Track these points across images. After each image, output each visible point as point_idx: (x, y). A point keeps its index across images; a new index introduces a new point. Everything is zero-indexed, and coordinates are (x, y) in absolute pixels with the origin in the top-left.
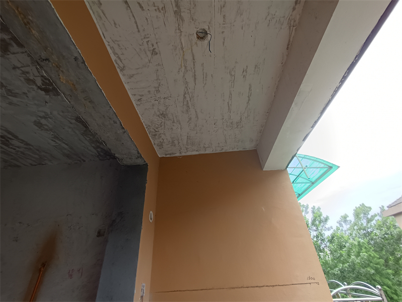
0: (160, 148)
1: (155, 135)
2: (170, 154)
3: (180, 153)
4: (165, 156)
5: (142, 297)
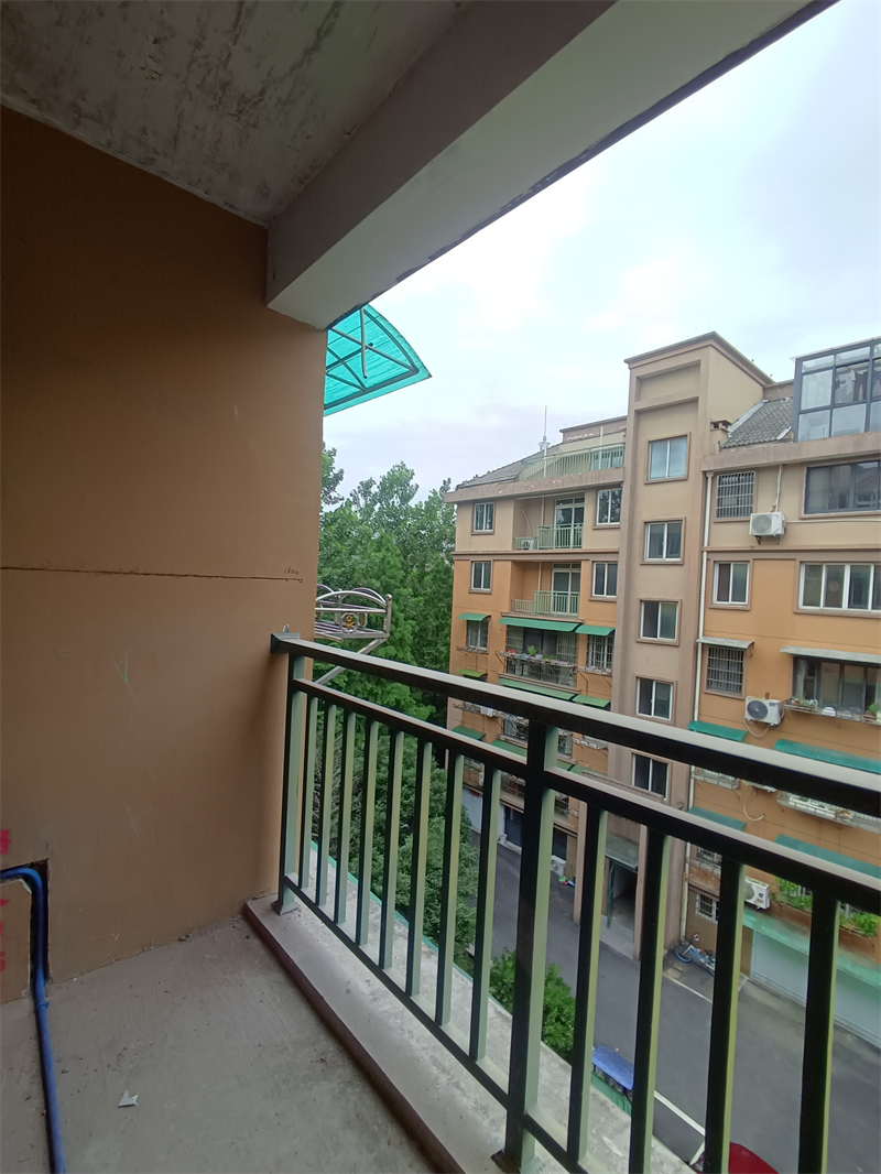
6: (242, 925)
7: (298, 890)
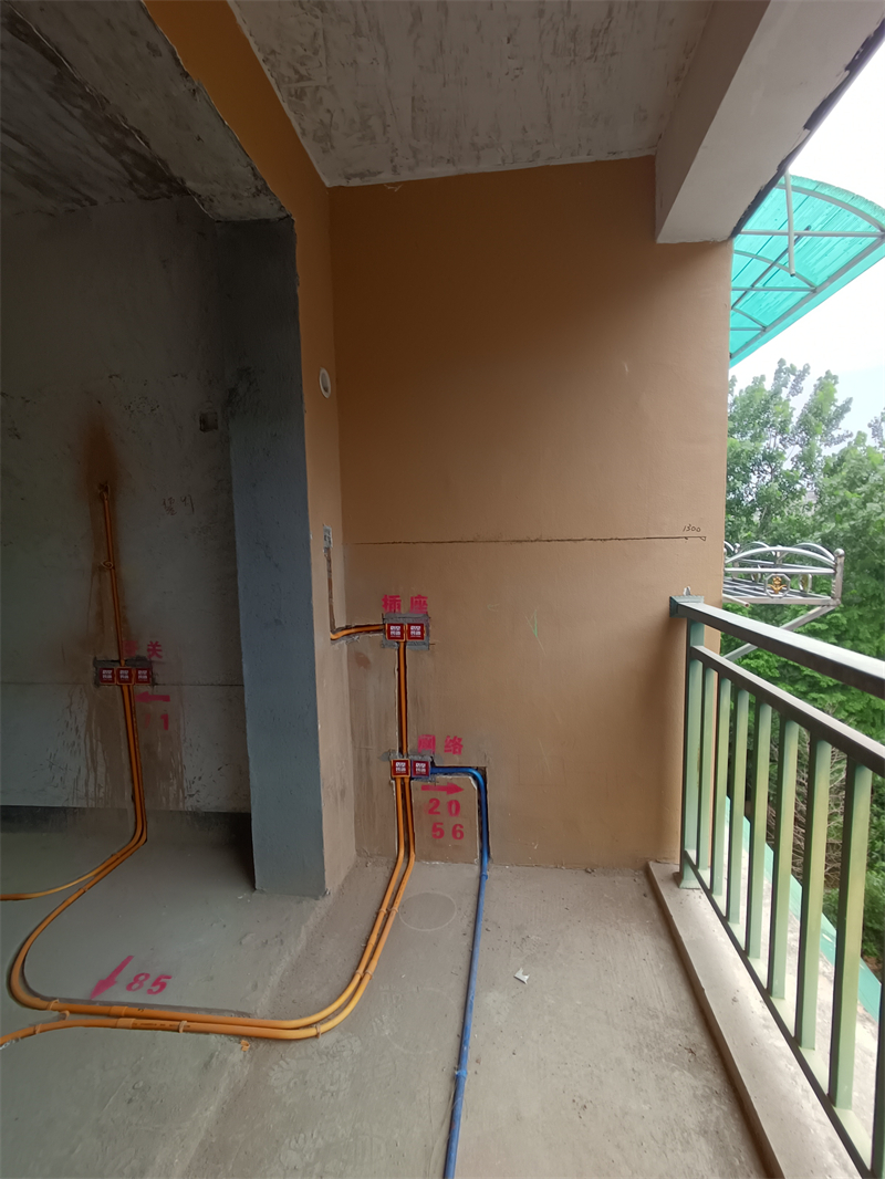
0: (324, 151)
1: (300, 95)
2: (361, 175)
3: (395, 170)
4: (344, 183)
5: (328, 549)
6: (642, 880)
7: (695, 868)
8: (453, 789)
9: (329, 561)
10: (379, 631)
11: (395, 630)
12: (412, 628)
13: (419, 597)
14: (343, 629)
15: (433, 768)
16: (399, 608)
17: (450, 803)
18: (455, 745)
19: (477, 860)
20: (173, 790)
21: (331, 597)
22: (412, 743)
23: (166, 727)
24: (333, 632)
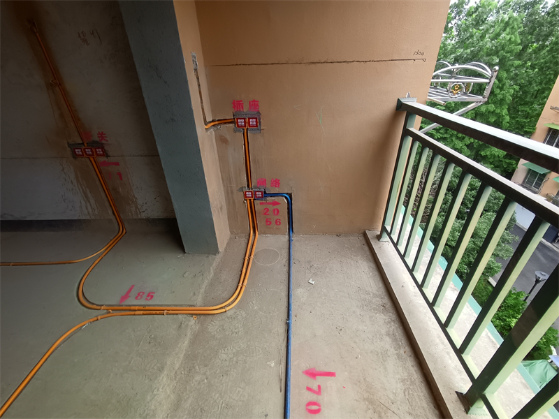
5: (196, 70)
7: (389, 234)
8: (276, 203)
9: (198, 78)
10: (231, 123)
11: (241, 122)
12: (251, 120)
13: (254, 101)
14: (210, 122)
15: (265, 194)
16: (243, 108)
17: (274, 210)
18: (276, 183)
19: (287, 233)
20: (133, 209)
21: (202, 103)
22: (254, 183)
23: (121, 179)
24: (206, 125)
